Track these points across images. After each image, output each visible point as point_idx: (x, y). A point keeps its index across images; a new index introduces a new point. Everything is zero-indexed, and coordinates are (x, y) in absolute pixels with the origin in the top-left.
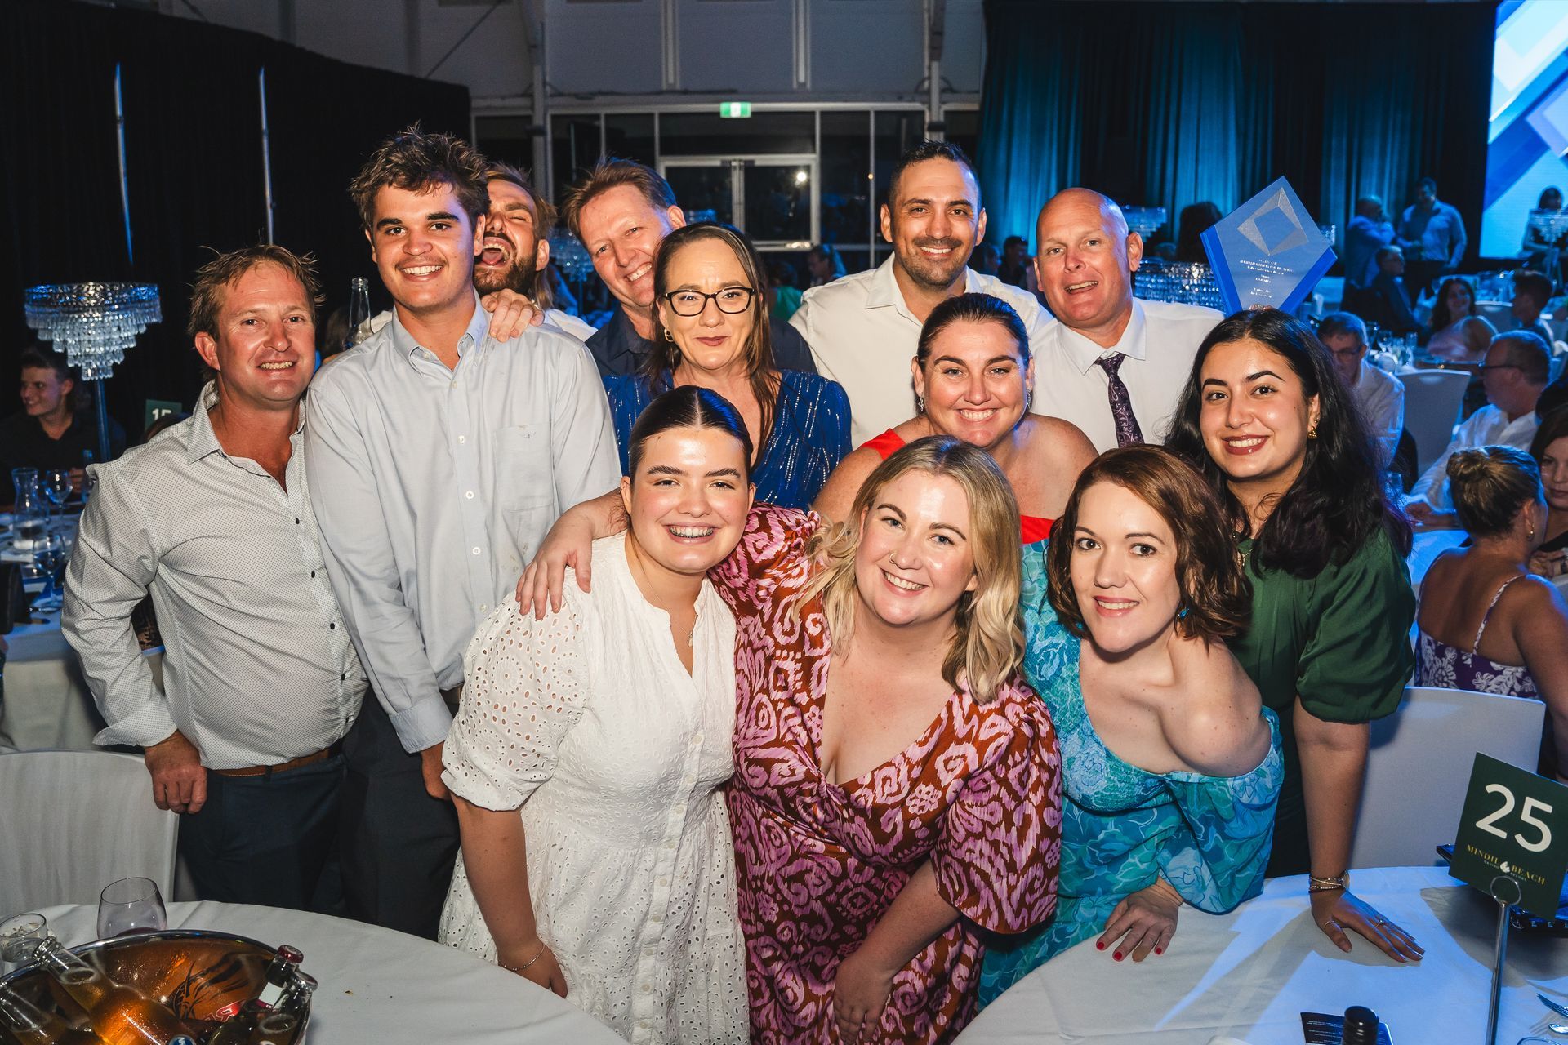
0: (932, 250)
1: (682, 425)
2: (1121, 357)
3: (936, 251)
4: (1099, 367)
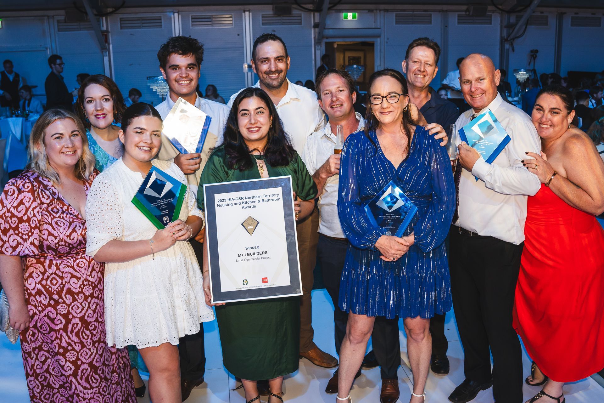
0: (272, 75)
3: (273, 76)
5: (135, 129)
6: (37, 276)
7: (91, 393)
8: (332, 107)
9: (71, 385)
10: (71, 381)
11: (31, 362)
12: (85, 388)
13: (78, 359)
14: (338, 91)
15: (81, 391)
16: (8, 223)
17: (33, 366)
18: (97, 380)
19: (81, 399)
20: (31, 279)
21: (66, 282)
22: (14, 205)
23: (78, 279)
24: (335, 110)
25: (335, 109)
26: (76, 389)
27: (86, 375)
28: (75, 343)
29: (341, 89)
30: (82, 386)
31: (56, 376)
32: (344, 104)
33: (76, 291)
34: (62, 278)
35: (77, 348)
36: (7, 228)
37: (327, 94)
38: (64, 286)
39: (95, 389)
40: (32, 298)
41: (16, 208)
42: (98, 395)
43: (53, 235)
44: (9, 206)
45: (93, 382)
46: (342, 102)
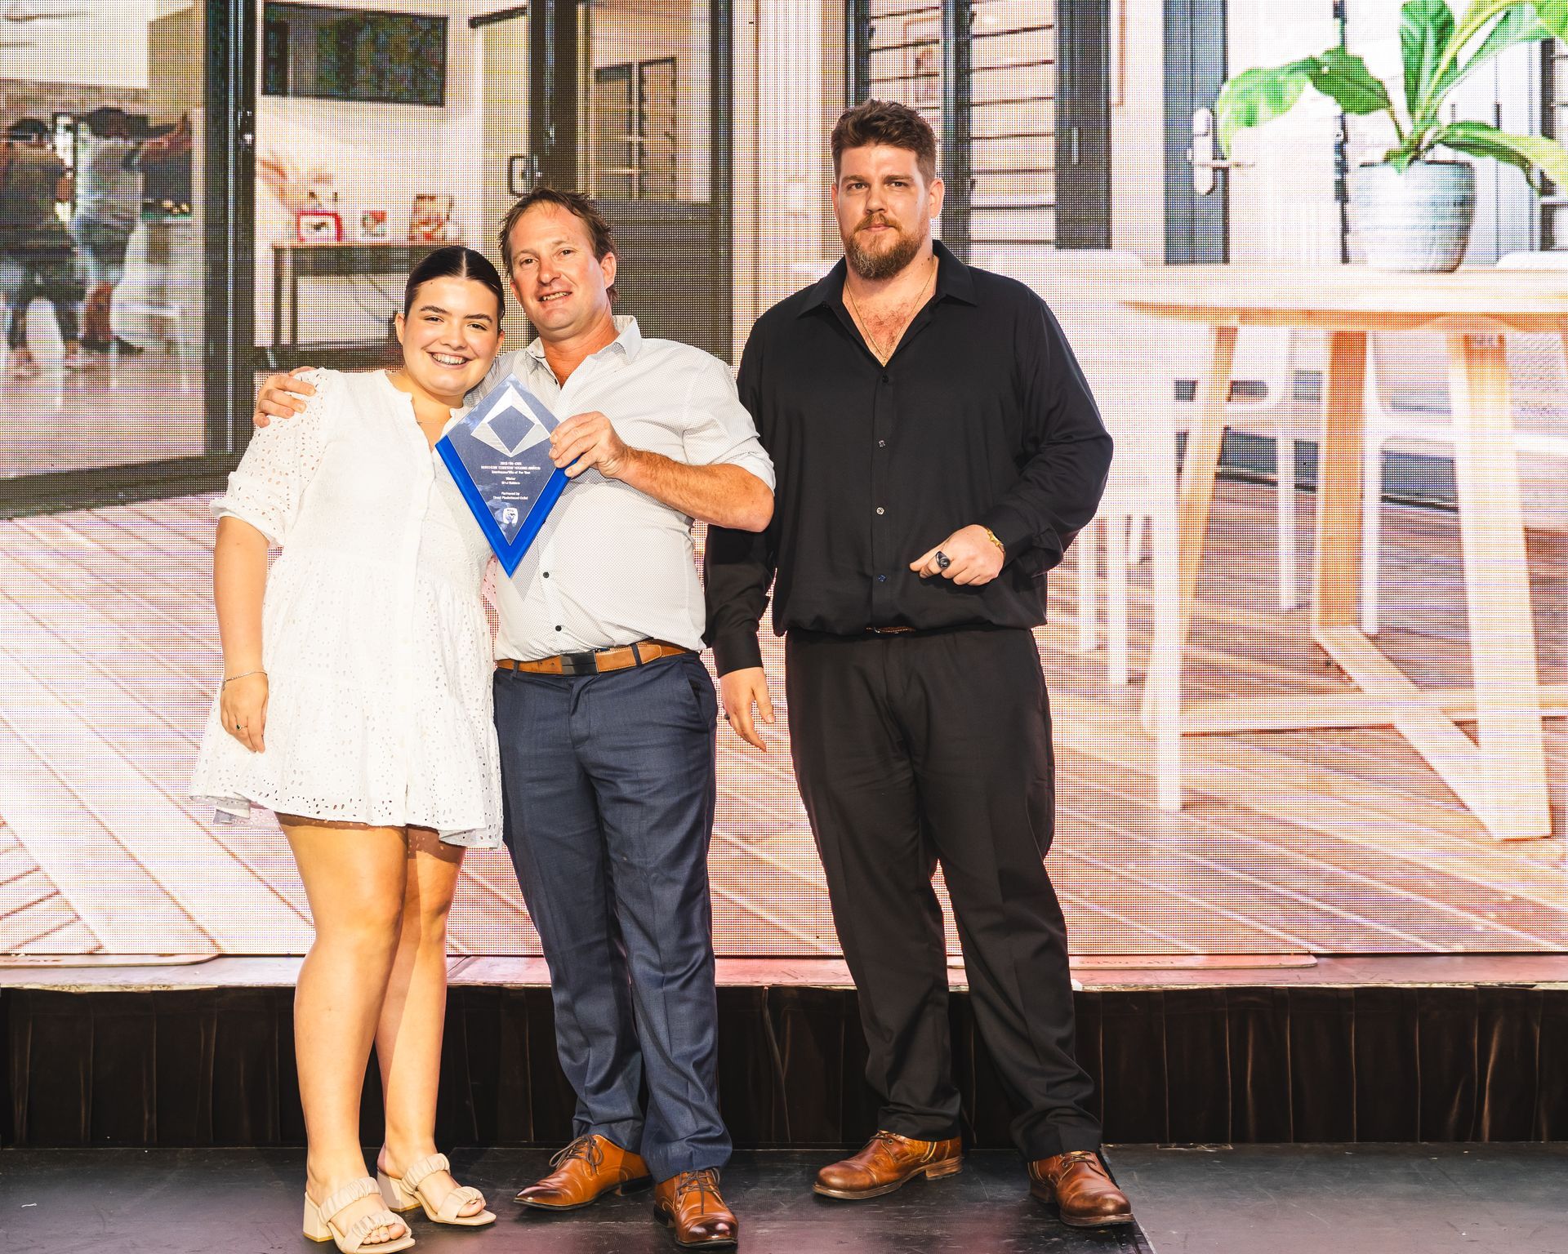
1: (450, 275)
5: (422, 310)
8: (541, 299)
14: (558, 253)
24: (548, 309)
25: (550, 306)
29: (565, 247)
32: (574, 289)
37: (527, 261)
46: (570, 286)
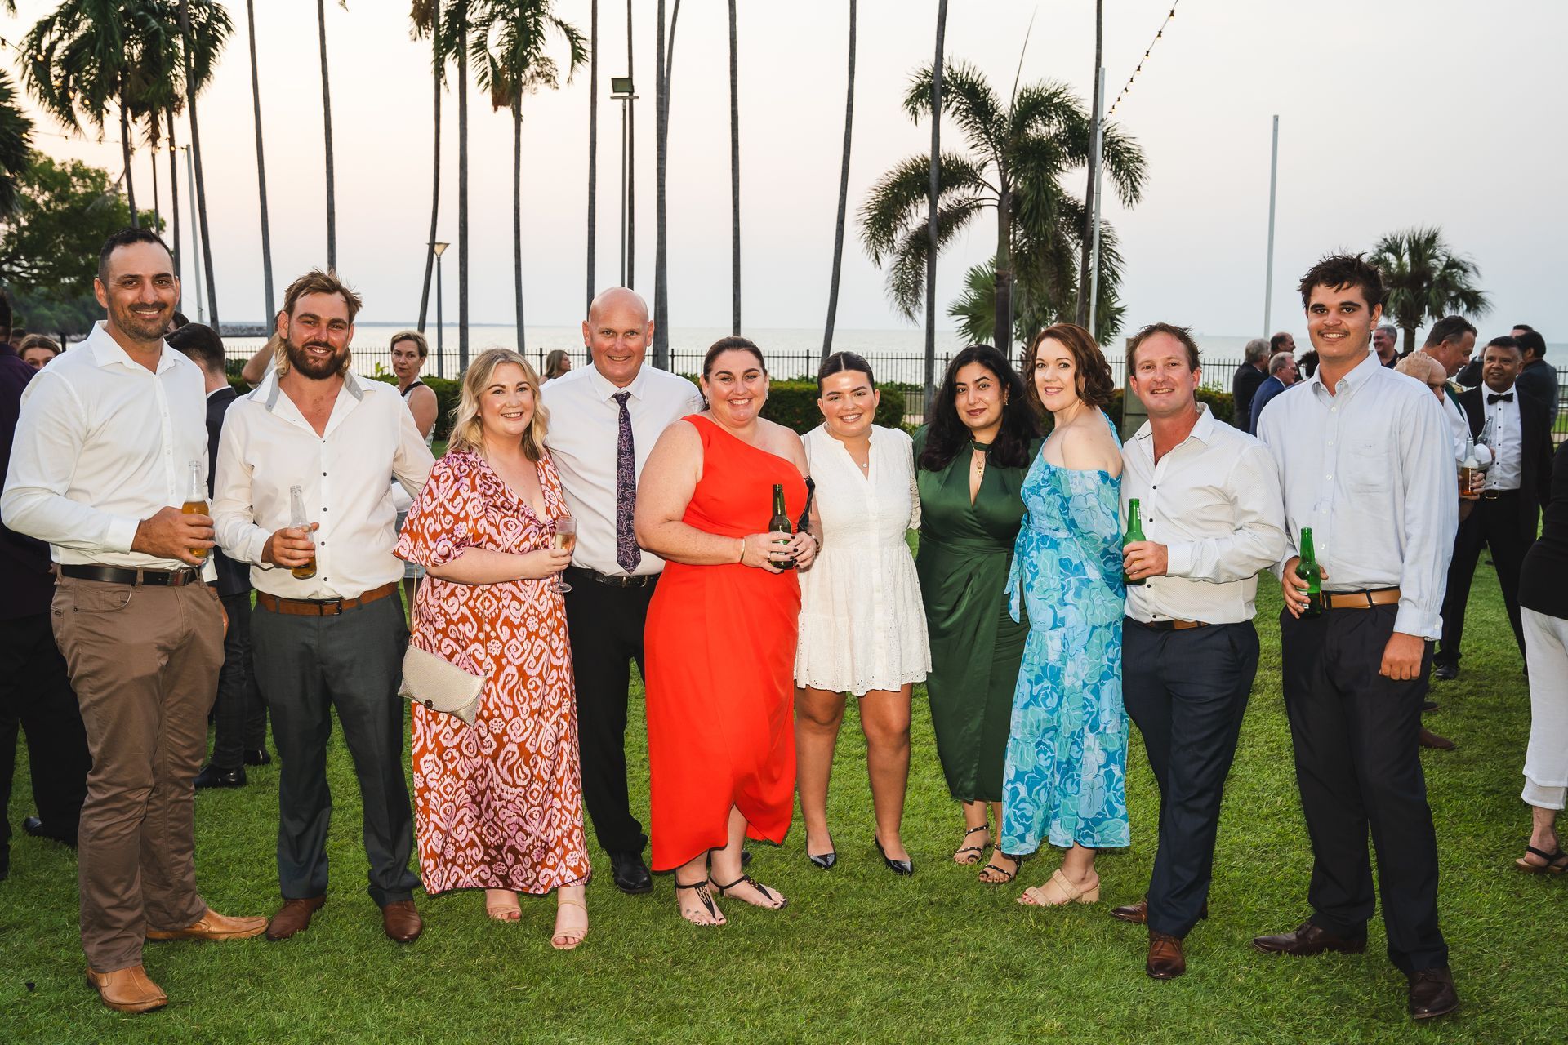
2: (628, 395)
4: (614, 399)
6: (463, 593)
7: (512, 794)
9: (486, 772)
10: (488, 765)
11: (435, 728)
12: (505, 782)
13: (504, 733)
15: (498, 785)
16: (440, 523)
17: (437, 735)
18: (526, 776)
19: (496, 798)
20: (453, 598)
21: (504, 606)
22: (448, 497)
23: (521, 602)
26: (492, 779)
27: (511, 762)
28: (506, 706)
30: (502, 778)
31: (469, 758)
33: (516, 622)
34: (499, 599)
35: (508, 715)
36: (438, 530)
38: (500, 612)
39: (520, 789)
40: (452, 626)
41: (452, 500)
42: (522, 800)
43: (494, 542)
44: (441, 498)
45: (519, 777)
